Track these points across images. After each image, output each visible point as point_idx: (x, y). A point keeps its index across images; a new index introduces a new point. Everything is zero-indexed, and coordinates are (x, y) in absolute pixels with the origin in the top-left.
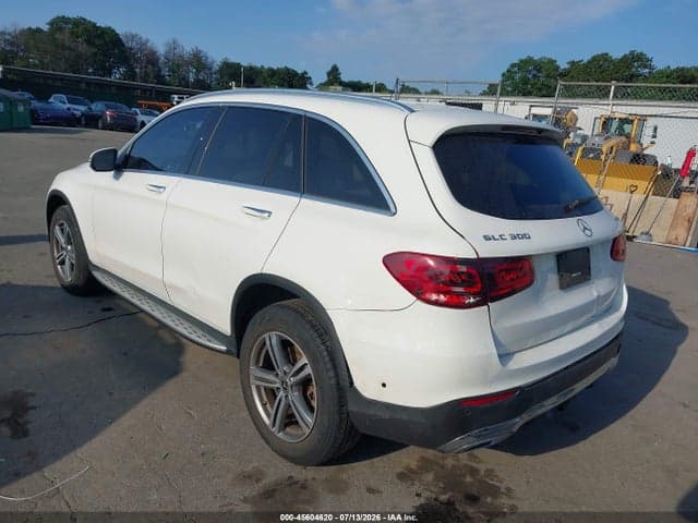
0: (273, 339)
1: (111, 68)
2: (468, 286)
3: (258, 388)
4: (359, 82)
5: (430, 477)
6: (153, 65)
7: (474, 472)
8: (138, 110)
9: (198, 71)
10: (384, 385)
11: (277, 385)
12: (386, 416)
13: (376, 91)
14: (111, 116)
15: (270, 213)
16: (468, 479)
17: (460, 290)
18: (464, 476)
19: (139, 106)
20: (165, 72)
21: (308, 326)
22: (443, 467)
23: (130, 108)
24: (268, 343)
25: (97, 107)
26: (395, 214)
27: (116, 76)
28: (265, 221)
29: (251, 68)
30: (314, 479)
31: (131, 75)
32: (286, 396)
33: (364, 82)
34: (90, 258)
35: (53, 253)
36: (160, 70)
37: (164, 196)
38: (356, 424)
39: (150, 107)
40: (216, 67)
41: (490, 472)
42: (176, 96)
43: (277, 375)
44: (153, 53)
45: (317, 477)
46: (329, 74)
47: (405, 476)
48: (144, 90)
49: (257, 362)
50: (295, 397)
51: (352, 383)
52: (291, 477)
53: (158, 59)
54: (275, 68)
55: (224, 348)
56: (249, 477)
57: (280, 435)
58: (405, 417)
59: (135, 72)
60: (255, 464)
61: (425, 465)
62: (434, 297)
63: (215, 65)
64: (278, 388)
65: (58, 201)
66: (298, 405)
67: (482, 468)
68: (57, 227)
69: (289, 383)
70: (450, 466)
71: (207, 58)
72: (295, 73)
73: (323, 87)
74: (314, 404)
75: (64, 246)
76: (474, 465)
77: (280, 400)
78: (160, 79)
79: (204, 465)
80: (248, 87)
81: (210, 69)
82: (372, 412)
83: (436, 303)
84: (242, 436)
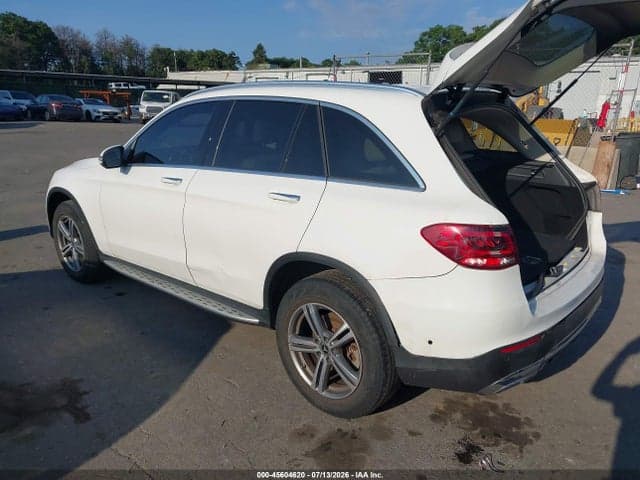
0: (310, 310)
1: (46, 61)
2: (504, 249)
3: (296, 353)
4: (283, 59)
5: (458, 416)
6: (86, 55)
7: (494, 407)
8: (82, 101)
9: (131, 59)
10: (430, 342)
11: (318, 350)
12: (433, 368)
13: (303, 67)
14: (57, 108)
15: (299, 197)
16: (491, 414)
17: (498, 253)
18: (487, 411)
19: (82, 96)
20: (99, 61)
21: (347, 296)
22: (466, 405)
23: (74, 98)
24: (306, 312)
25: (41, 100)
26: (425, 189)
27: (52, 68)
28: (294, 205)
29: (182, 52)
30: (360, 429)
31: (66, 66)
32: (328, 359)
33: (288, 58)
34: (100, 248)
35: (57, 246)
36: (93, 59)
37: (182, 187)
38: (401, 378)
39: (92, 96)
40: (147, 54)
41: (507, 406)
42: (113, 84)
43: (316, 341)
44: (86, 43)
45: (362, 426)
46: (255, 53)
47: (437, 417)
48: (80, 80)
49: (294, 330)
50: (337, 359)
51: (399, 343)
52: (339, 430)
53: (91, 49)
54: (204, 51)
55: (257, 321)
56: (303, 434)
57: (324, 393)
58: (450, 368)
59: (70, 64)
60: (305, 422)
61: (451, 406)
62: (472, 261)
63: (147, 51)
64: (318, 353)
65: (60, 197)
66: (340, 365)
67: (500, 403)
68: (60, 222)
69: (330, 348)
70: (471, 405)
71: (138, 46)
72: (224, 55)
73: (251, 65)
74: (357, 363)
75: (69, 239)
76: (493, 401)
77: (322, 364)
78: (94, 68)
79: (260, 428)
80: (181, 70)
81: (142, 56)
82: (419, 366)
83: (475, 267)
84: (284, 398)
